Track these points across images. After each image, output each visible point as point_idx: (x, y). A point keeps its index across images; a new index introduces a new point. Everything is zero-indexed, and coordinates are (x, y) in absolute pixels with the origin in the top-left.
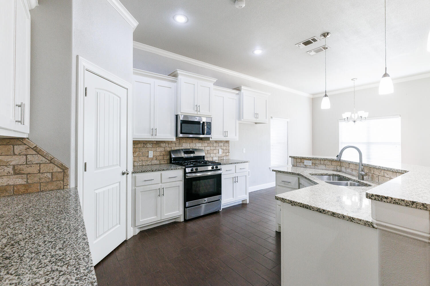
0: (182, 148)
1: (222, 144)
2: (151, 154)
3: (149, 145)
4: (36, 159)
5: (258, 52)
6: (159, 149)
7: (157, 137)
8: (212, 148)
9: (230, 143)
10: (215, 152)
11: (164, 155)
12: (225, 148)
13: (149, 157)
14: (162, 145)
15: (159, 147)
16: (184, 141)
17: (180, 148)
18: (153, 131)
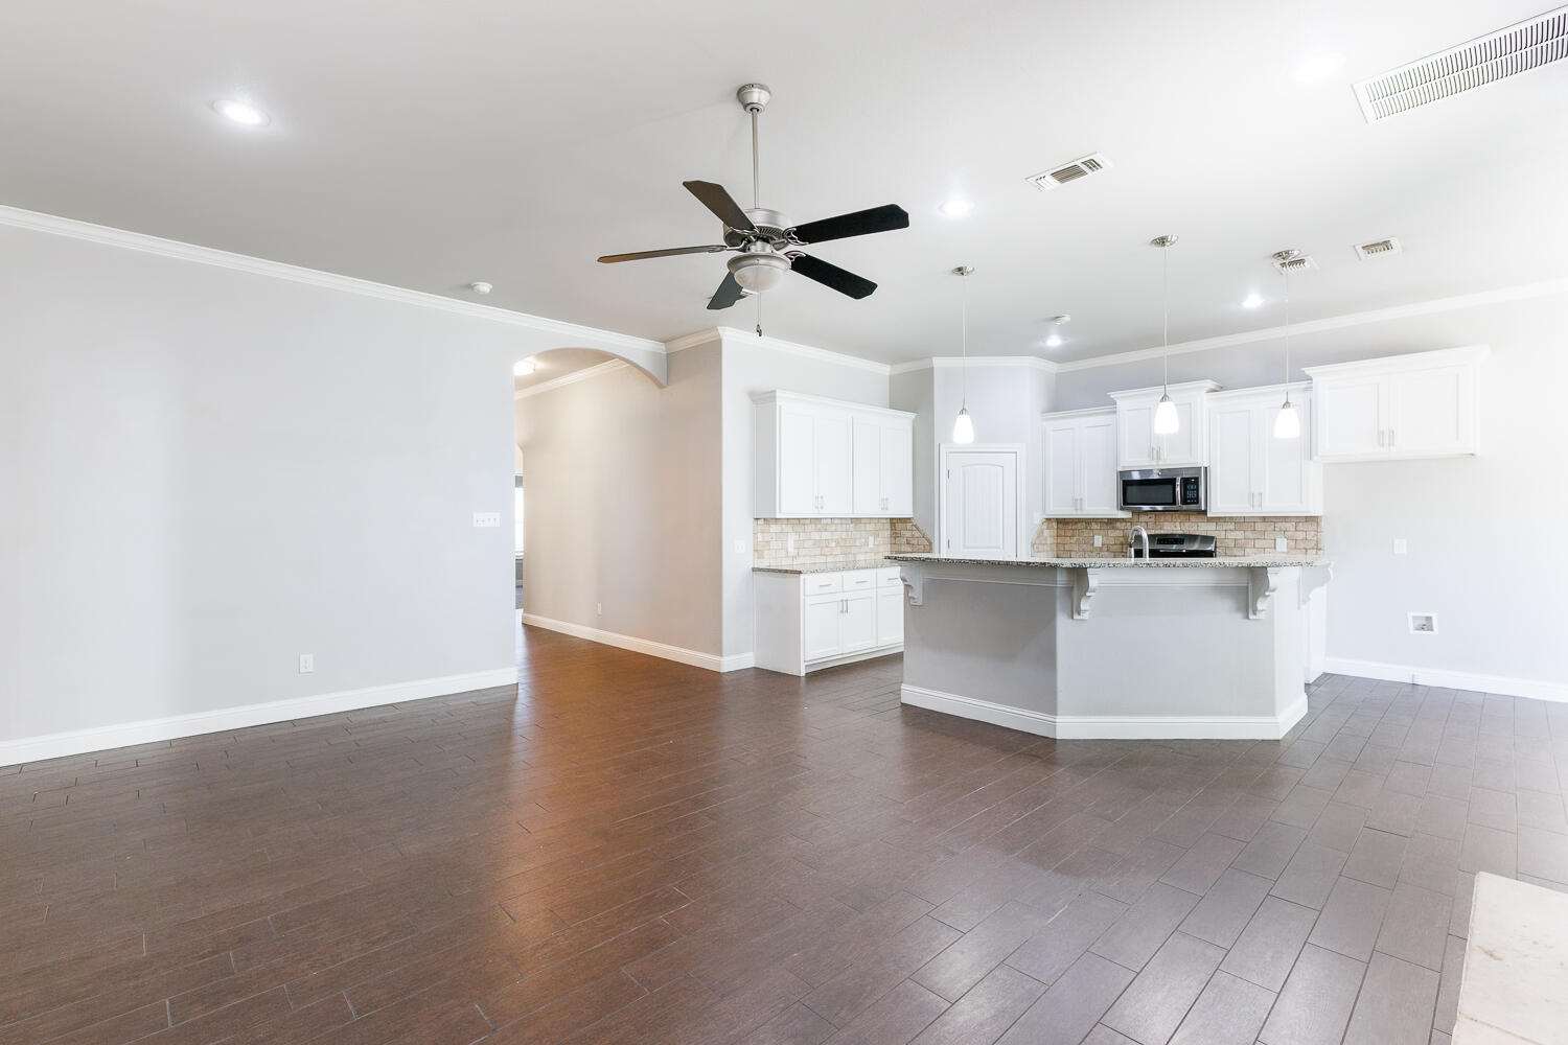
0: (1162, 532)
1: (1290, 526)
2: (1098, 541)
3: (1095, 526)
4: (917, 534)
5: (1253, 302)
6: (1112, 533)
7: (1085, 513)
8: (1249, 534)
9: (1322, 524)
10: (1259, 543)
11: (1122, 544)
12: (1301, 535)
13: (1095, 545)
14: (1118, 525)
15: (1113, 528)
16: (1168, 517)
17: (1158, 532)
18: (1077, 502)
